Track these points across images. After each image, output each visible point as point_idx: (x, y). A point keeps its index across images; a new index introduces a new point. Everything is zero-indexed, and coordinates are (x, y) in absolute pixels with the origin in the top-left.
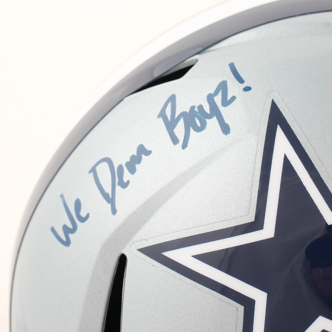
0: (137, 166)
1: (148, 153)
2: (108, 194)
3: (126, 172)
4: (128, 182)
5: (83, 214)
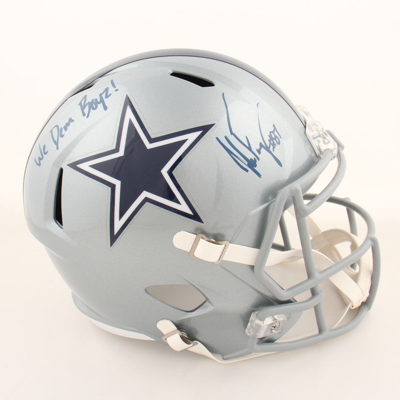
0: (68, 127)
1: (73, 121)
2: (56, 141)
3: (63, 130)
4: (64, 134)
5: (46, 151)
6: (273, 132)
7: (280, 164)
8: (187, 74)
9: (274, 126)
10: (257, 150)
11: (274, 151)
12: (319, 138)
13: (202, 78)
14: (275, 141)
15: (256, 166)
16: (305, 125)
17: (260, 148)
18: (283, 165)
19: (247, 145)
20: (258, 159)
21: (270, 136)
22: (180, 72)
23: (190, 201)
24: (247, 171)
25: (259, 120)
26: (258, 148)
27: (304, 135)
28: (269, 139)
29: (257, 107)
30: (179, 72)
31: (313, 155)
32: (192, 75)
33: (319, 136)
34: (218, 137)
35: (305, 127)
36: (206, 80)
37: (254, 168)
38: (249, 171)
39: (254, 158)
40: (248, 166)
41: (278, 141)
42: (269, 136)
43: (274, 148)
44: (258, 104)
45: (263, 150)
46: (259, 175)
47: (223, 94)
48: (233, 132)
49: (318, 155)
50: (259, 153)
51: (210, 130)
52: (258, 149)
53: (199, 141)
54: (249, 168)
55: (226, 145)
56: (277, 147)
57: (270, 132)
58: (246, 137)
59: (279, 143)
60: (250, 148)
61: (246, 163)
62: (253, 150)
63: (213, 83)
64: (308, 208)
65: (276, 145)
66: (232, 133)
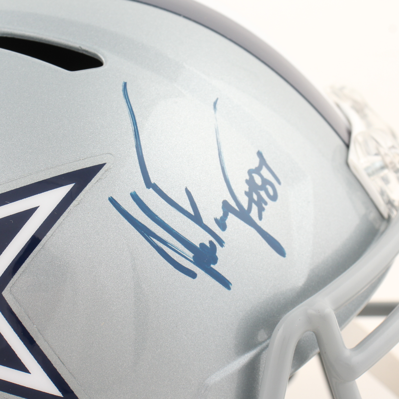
6: (257, 171)
7: (279, 250)
8: (33, 38)
9: (260, 154)
10: (216, 220)
11: (260, 218)
12: (386, 172)
13: (71, 47)
14: (263, 193)
15: (215, 260)
16: (347, 141)
17: (225, 215)
18: (287, 250)
19: (191, 211)
20: (221, 243)
21: (250, 182)
22: (15, 35)
23: (53, 363)
24: (193, 275)
25: (218, 143)
26: (219, 214)
27: (345, 167)
28: (247, 190)
29: (213, 111)
30: (11, 34)
31: (373, 215)
32: (45, 40)
33: (384, 167)
34: (115, 198)
35: (348, 146)
36: (81, 52)
37: (212, 266)
38: (198, 275)
39: (211, 242)
40: (194, 263)
41: (271, 192)
42: (247, 182)
43: (261, 210)
44: (215, 104)
45: (232, 219)
46: (226, 283)
47: (125, 85)
48: (153, 181)
49: (386, 215)
50: (223, 227)
51: (94, 181)
52: (219, 218)
53: (67, 210)
54: (198, 269)
55: (135, 216)
56: (270, 207)
57: (250, 172)
58: (186, 190)
59: (274, 198)
60: (197, 218)
61: (190, 255)
62: (205, 221)
63: (99, 57)
64: (357, 359)
65: (266, 203)
66: (149, 184)
